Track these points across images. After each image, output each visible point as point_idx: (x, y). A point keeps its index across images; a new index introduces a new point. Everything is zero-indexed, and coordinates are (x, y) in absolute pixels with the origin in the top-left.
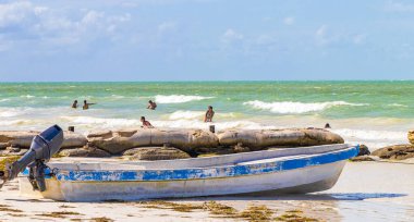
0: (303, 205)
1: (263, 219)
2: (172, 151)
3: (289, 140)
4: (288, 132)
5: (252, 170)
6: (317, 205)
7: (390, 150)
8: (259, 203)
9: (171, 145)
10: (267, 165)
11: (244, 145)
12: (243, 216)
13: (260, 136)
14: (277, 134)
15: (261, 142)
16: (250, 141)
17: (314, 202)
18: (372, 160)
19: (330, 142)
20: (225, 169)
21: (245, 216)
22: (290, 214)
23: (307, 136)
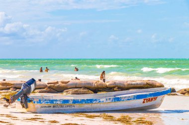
0: (146, 115)
1: (128, 121)
2: (86, 90)
3: (139, 86)
4: (138, 82)
5: (122, 99)
6: (152, 115)
7: (185, 90)
8: (125, 114)
9: (85, 88)
10: (129, 97)
11: (119, 88)
12: (118, 120)
13: (126, 84)
14: (134, 83)
15: (126, 86)
16: (122, 86)
17: (150, 114)
18: (177, 95)
19: (158, 87)
20: (110, 99)
21: (119, 120)
22: (140, 120)
23: (147, 84)
